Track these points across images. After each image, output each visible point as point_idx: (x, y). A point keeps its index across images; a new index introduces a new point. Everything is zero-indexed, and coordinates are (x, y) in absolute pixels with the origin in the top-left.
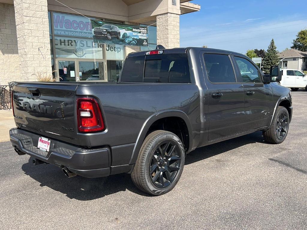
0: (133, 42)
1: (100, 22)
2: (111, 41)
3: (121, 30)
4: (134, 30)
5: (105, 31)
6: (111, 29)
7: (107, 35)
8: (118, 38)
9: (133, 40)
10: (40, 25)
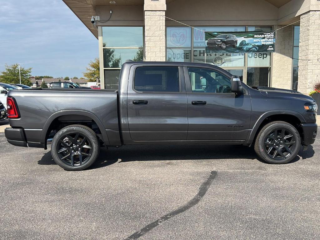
0: (254, 49)
1: (215, 33)
2: (225, 50)
3: (239, 38)
4: (255, 36)
5: (220, 41)
6: (227, 39)
7: (221, 44)
8: (234, 46)
9: (253, 47)
10: (158, 42)
